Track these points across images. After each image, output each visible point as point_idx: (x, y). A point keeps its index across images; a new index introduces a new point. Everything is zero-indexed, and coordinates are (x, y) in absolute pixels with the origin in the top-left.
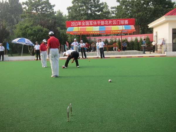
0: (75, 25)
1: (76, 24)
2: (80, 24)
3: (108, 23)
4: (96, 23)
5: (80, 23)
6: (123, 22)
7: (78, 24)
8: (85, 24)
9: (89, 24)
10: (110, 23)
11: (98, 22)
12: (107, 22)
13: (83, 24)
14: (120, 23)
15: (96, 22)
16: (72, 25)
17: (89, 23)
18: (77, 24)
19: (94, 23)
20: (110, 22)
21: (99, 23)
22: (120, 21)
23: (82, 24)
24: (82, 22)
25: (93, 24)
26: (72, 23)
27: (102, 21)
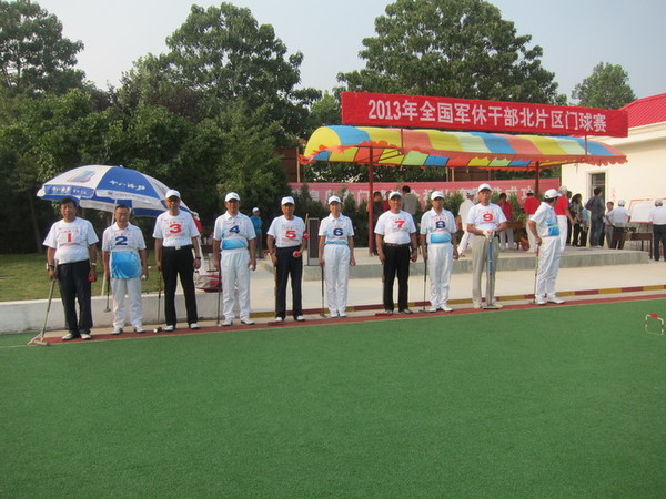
0: (389, 117)
1: (393, 111)
2: (411, 115)
3: (534, 118)
4: (485, 114)
5: (411, 109)
6: (588, 124)
7: (402, 110)
8: (435, 114)
9: (455, 116)
10: (539, 120)
11: (492, 112)
12: (530, 116)
13: (428, 117)
14: (579, 123)
15: (482, 111)
16: (375, 113)
17: (455, 112)
18: (398, 110)
19: (474, 113)
20: (539, 115)
21: (496, 116)
22: (579, 117)
23: (421, 114)
24: (421, 105)
25: (471, 117)
26: (372, 101)
27: (507, 110)
